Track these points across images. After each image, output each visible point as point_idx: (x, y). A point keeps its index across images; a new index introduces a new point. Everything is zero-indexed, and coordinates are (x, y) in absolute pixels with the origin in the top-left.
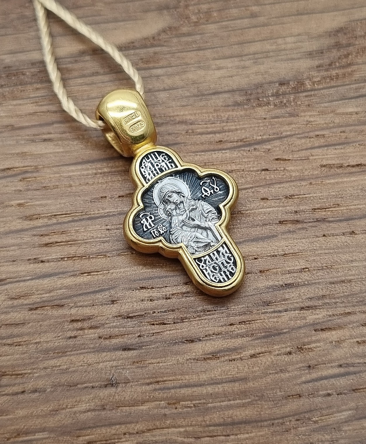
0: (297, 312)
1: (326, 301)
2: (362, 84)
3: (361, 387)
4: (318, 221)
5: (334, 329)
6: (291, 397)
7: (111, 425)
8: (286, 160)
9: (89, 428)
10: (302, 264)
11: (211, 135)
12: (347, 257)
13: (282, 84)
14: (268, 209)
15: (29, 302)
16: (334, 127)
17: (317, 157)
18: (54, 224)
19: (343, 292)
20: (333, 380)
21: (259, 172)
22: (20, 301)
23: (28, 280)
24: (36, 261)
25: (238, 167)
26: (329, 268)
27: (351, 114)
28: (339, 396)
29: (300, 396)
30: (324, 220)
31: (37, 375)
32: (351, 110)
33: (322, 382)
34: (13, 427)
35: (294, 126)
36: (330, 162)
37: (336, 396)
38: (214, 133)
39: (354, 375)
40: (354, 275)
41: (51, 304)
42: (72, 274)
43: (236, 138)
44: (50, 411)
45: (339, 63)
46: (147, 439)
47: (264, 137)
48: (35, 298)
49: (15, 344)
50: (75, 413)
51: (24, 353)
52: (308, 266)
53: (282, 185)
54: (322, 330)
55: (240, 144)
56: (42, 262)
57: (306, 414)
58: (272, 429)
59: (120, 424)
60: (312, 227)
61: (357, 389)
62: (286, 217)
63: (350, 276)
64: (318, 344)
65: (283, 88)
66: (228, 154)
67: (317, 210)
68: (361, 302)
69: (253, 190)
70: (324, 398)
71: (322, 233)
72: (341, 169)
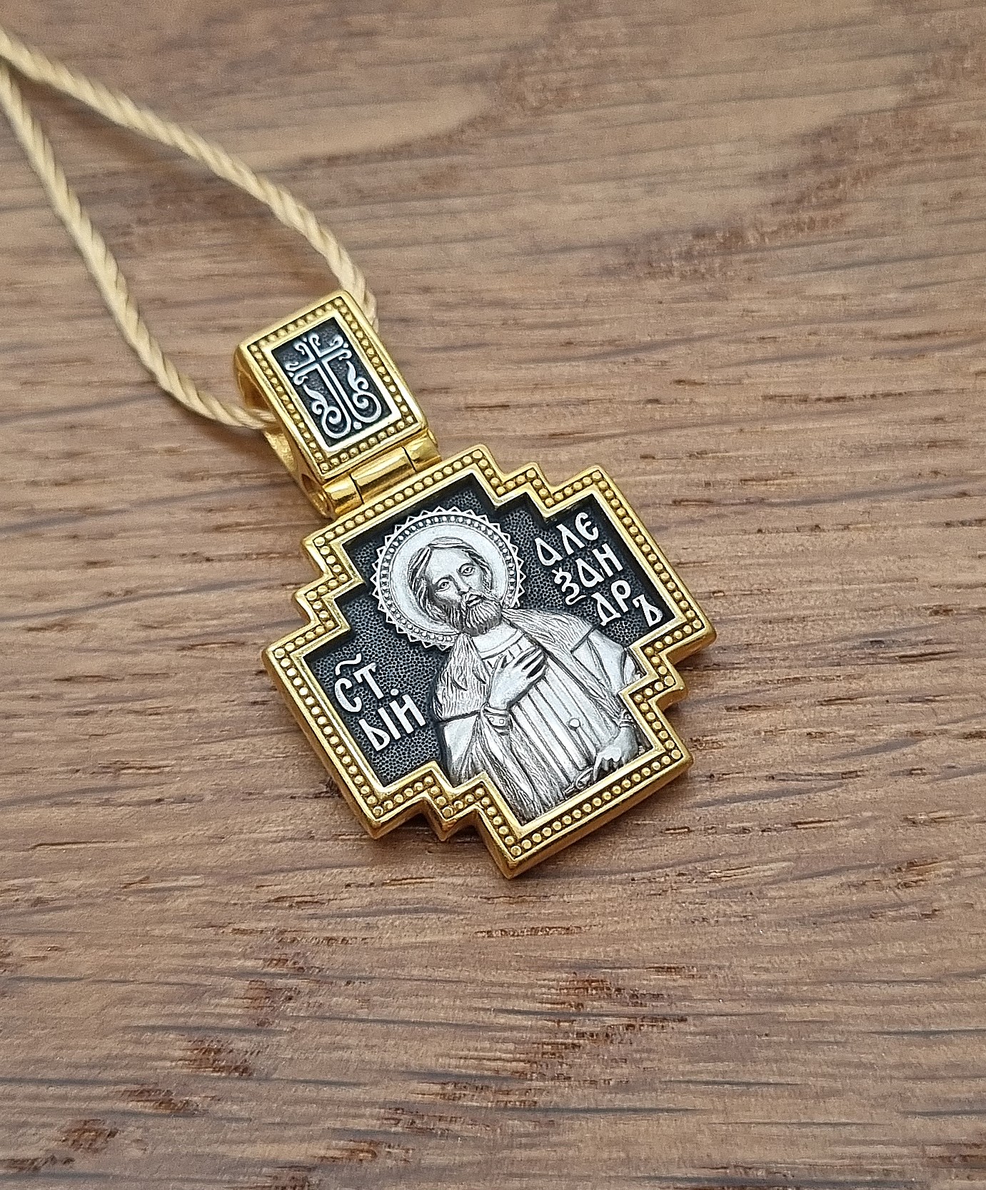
0: (695, 673)
1: (754, 655)
2: (859, 241)
3: (810, 819)
4: (749, 502)
5: (766, 708)
6: (672, 831)
7: (323, 867)
8: (696, 384)
9: (282, 871)
10: (712, 584)
11: (550, 332)
12: (801, 573)
13: (699, 234)
14: (653, 477)
15: (180, 635)
16: (795, 323)
17: (758, 380)
18: (236, 490)
19: (788, 640)
20: (756, 803)
21: (640, 406)
22: (162, 633)
23: (180, 593)
24: (196, 557)
25: (601, 394)
26: (763, 593)
27: (833, 298)
28: (765, 834)
29: (690, 831)
30: (762, 502)
31: (187, 769)
32: (832, 290)
33: (732, 806)
34: (137, 865)
35: (716, 318)
36: (783, 390)
37: (760, 833)
38: (557, 326)
39: (798, 797)
40: (812, 608)
41: (219, 639)
42: (265, 584)
43: (600, 338)
44: (210, 837)
45: (817, 198)
46: (391, 896)
47: (657, 338)
48: (191, 628)
49: (149, 711)
50: (256, 842)
51: (166, 729)
52: (722, 589)
53: (685, 432)
54: (740, 708)
55: (607, 348)
56: (208, 560)
57: (697, 865)
58: (630, 888)
59: (339, 866)
60: (736, 513)
61: (800, 823)
62: (688, 493)
63: (806, 608)
64: (732, 735)
65: (702, 244)
66: (582, 368)
67: (750, 483)
68: (822, 660)
69: (626, 439)
70: (735, 837)
71: (756, 527)
72: (803, 406)
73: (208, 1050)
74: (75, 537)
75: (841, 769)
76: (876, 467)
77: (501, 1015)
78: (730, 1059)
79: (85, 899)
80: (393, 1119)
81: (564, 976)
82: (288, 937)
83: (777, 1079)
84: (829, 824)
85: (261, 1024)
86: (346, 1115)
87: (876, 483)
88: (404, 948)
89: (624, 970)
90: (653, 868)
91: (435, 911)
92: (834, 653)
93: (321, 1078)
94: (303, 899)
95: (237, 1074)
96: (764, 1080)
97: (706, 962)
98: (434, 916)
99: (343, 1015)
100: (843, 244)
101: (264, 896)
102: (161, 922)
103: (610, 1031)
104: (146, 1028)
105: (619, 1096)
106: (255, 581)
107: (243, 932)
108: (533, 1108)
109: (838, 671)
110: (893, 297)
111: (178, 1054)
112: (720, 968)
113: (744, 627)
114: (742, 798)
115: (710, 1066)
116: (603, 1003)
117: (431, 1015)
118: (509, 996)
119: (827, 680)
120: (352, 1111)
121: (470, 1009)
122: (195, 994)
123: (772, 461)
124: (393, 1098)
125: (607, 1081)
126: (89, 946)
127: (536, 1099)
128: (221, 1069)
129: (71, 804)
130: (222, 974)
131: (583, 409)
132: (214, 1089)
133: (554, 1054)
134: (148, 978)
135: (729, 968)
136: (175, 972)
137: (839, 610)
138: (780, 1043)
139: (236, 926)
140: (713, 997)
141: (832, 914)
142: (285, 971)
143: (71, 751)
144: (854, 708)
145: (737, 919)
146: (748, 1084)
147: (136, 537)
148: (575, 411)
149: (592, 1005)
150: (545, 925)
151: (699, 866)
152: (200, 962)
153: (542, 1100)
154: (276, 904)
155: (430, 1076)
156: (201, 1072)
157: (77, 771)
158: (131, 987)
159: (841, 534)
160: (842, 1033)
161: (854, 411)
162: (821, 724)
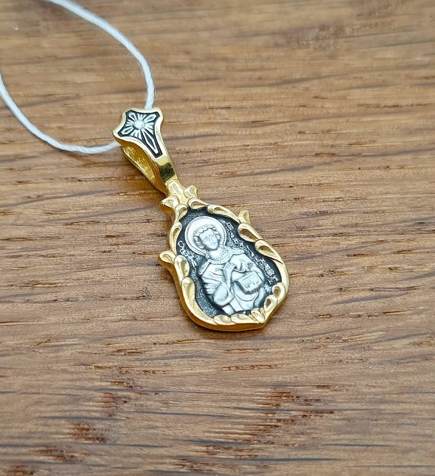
0: (330, 237)
1: (359, 229)
2: (401, 34)
3: (393, 311)
4: (353, 155)
5: (367, 255)
6: (322, 317)
7: (141, 334)
8: (323, 98)
9: (120, 336)
10: (338, 194)
11: (250, 73)
12: (381, 189)
13: (322, 28)
14: (304, 142)
15: (65, 218)
16: (372, 71)
17: (355, 97)
19: (377, 222)
20: (364, 302)
21: (297, 108)
22: (56, 216)
23: (65, 197)
24: (73, 179)
25: (277, 102)
26: (363, 199)
27: (389, 59)
28: (370, 318)
29: (331, 316)
30: (359, 155)
31: (69, 284)
32: (389, 55)
33: (352, 304)
34: (44, 333)
35: (332, 68)
36: (368, 102)
37: (367, 317)
38: (255, 70)
39: (386, 299)
40: (388, 206)
41: (86, 220)
42: (109, 193)
43: (275, 76)
44: (82, 319)
45: (379, 13)
46: (177, 349)
47: (304, 77)
48: (71, 214)
49: (50, 256)
50: (106, 321)
51: (58, 264)
52: (342, 196)
53: (320, 121)
54: (354, 255)
56: (79, 181)
58: (302, 345)
59: (152, 334)
60: (347, 160)
61: (387, 313)
62: (322, 150)
63: (385, 206)
64: (351, 269)
65: (323, 33)
66: (267, 90)
67: (353, 146)
68: (395, 232)
69: (291, 124)
70: (354, 319)
71: (358, 167)
72: (378, 109)
73: (83, 429)
74: (11, 169)
75: (407, 286)
76: (415, 139)
77: (237, 410)
78: (358, 433)
79: (16, 350)
80: (182, 465)
81: (269, 390)
82: (124, 370)
83: (383, 443)
84: (402, 313)
85: (110, 415)
86: (157, 463)
87: (416, 146)
88: (185, 376)
89: (301, 387)
90: (313, 335)
91: (200, 356)
92: (400, 228)
93: (142, 443)
94: (132, 351)
95: (98, 442)
96: (375, 443)
97: (342, 383)
98: (200, 359)
99: (153, 411)
100: (393, 35)
101: (111, 349)
102: (57, 362)
103: (294, 418)
104: (50, 418)
105: (300, 452)
106: (103, 191)
107: (100, 368)
108: (254, 458)
109: (403, 237)
110: (418, 59)
111: (68, 431)
112: (350, 386)
113: (354, 215)
114: (356, 300)
115: (347, 436)
116: (290, 404)
117: (200, 411)
118: (240, 401)
119: (397, 241)
120: (160, 461)
121: (220, 407)
122: (75, 400)
123: (363, 135)
124: (180, 454)
125: (293, 444)
126: (18, 374)
127: (256, 454)
128: (90, 439)
129: (9, 302)
130: (89, 389)
131: (268, 109)
132: (86, 450)
133: (265, 431)
134: (50, 391)
135: (355, 385)
136: (64, 388)
137: (401, 208)
138: (383, 424)
139: (96, 365)
140: (346, 401)
141: (406, 359)
142: (123, 388)
143: (10, 276)
144: (411, 255)
145: (357, 361)
146: (368, 446)
147: (43, 169)
148: (264, 111)
149: (285, 405)
150: (258, 364)
151: (337, 334)
152: (78, 384)
153: (260, 454)
154: (117, 353)
155: (201, 442)
156: (78, 441)
157: (12, 285)
158: (41, 396)
159: (400, 170)
160: (414, 419)
161: (402, 112)
162: (395, 263)
